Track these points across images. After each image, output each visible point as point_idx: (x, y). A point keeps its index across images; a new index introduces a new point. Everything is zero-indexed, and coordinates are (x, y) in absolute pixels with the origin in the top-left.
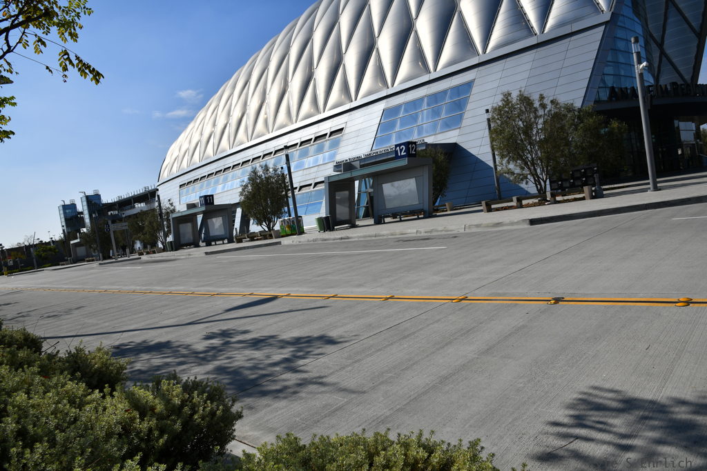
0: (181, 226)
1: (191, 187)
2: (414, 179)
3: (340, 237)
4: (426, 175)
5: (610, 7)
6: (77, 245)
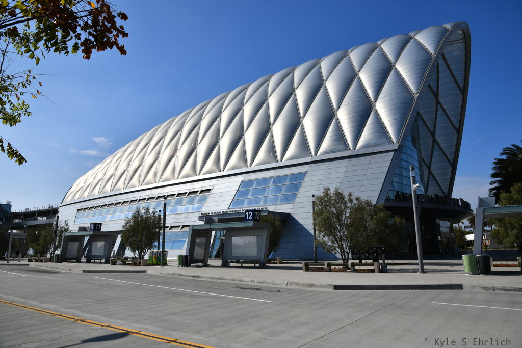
0: (70, 243)
1: (86, 212)
2: (256, 237)
3: (193, 275)
4: (265, 236)
5: (398, 141)
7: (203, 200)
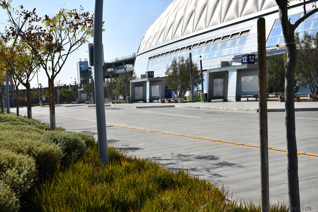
0: (136, 88)
1: (155, 59)
6: (82, 92)
7: (243, 42)
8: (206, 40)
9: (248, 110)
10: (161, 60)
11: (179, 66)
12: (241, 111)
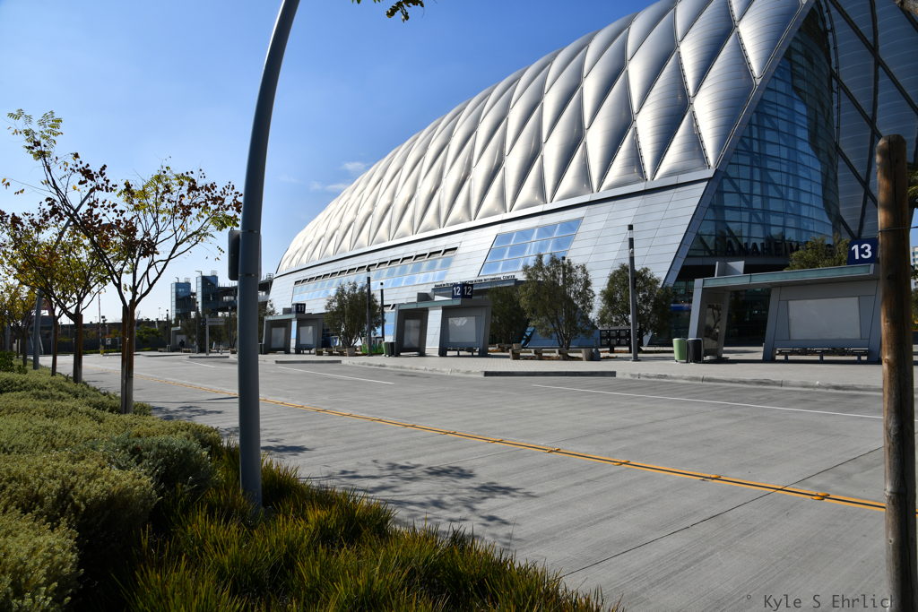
0: (274, 329)
1: (306, 285)
2: (474, 318)
4: (483, 315)
5: (716, 163)
6: (178, 333)
7: (447, 264)
8: (389, 260)
9: (468, 372)
10: (315, 287)
11: (348, 297)
12: (456, 374)
